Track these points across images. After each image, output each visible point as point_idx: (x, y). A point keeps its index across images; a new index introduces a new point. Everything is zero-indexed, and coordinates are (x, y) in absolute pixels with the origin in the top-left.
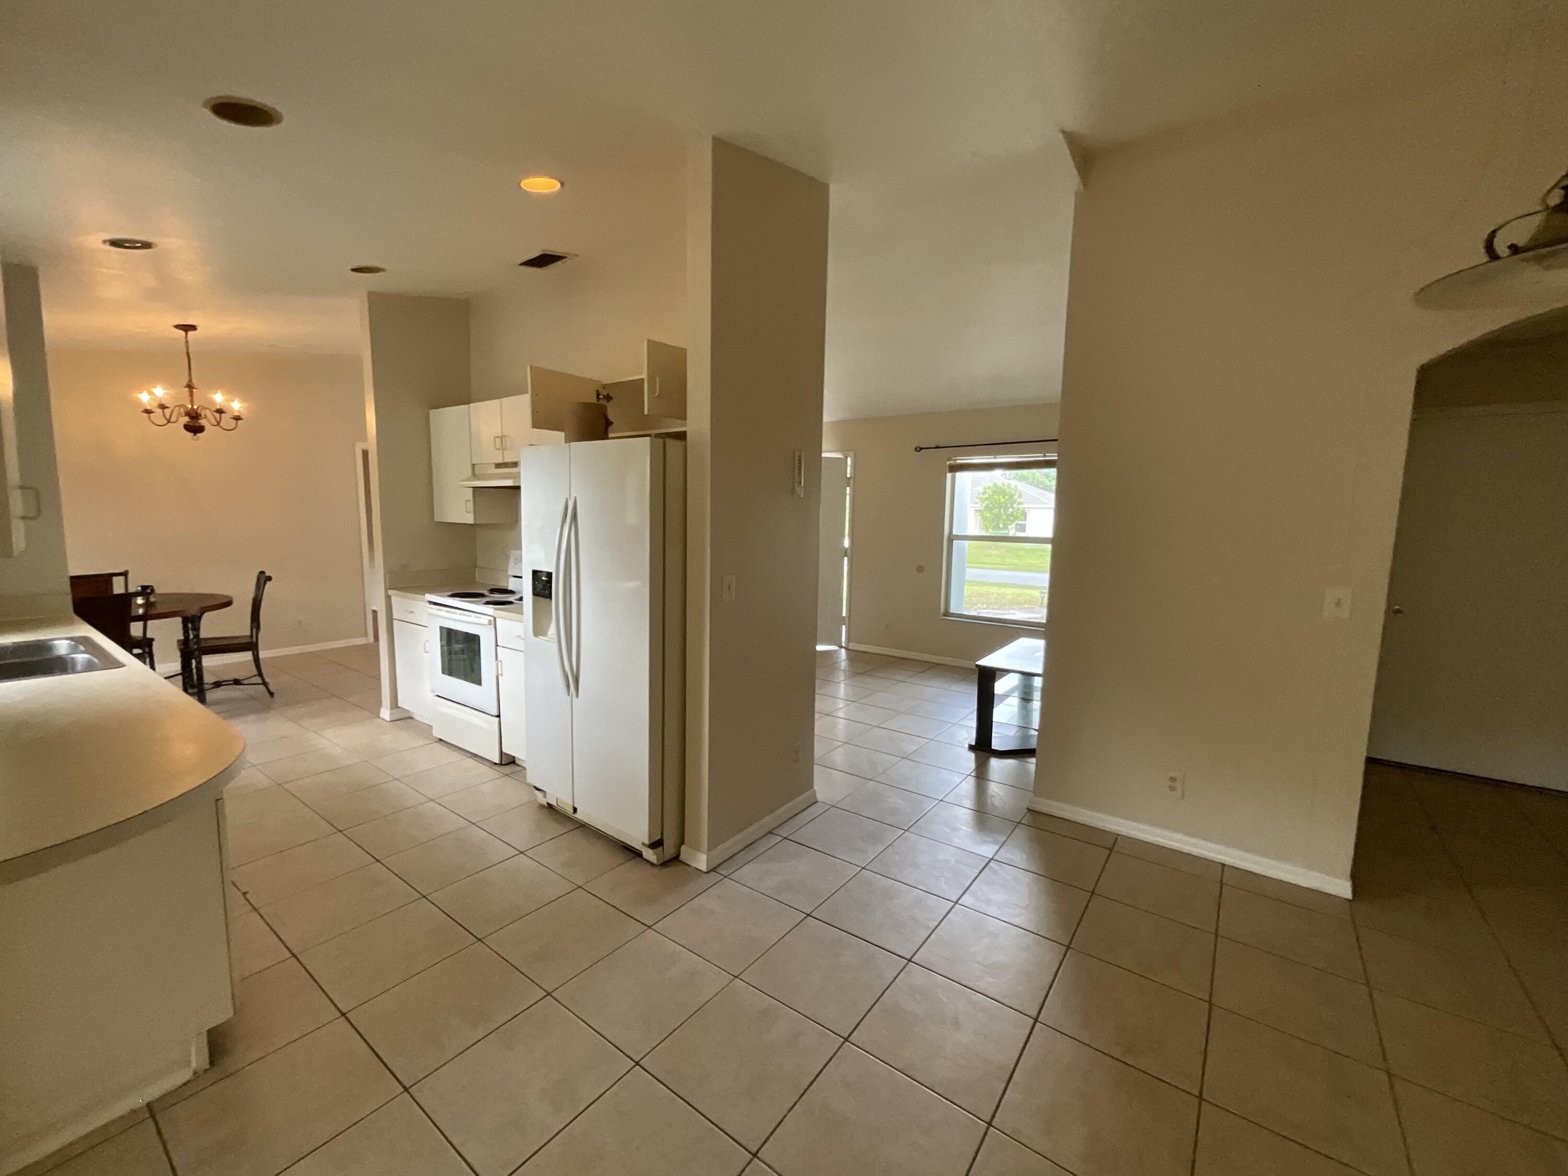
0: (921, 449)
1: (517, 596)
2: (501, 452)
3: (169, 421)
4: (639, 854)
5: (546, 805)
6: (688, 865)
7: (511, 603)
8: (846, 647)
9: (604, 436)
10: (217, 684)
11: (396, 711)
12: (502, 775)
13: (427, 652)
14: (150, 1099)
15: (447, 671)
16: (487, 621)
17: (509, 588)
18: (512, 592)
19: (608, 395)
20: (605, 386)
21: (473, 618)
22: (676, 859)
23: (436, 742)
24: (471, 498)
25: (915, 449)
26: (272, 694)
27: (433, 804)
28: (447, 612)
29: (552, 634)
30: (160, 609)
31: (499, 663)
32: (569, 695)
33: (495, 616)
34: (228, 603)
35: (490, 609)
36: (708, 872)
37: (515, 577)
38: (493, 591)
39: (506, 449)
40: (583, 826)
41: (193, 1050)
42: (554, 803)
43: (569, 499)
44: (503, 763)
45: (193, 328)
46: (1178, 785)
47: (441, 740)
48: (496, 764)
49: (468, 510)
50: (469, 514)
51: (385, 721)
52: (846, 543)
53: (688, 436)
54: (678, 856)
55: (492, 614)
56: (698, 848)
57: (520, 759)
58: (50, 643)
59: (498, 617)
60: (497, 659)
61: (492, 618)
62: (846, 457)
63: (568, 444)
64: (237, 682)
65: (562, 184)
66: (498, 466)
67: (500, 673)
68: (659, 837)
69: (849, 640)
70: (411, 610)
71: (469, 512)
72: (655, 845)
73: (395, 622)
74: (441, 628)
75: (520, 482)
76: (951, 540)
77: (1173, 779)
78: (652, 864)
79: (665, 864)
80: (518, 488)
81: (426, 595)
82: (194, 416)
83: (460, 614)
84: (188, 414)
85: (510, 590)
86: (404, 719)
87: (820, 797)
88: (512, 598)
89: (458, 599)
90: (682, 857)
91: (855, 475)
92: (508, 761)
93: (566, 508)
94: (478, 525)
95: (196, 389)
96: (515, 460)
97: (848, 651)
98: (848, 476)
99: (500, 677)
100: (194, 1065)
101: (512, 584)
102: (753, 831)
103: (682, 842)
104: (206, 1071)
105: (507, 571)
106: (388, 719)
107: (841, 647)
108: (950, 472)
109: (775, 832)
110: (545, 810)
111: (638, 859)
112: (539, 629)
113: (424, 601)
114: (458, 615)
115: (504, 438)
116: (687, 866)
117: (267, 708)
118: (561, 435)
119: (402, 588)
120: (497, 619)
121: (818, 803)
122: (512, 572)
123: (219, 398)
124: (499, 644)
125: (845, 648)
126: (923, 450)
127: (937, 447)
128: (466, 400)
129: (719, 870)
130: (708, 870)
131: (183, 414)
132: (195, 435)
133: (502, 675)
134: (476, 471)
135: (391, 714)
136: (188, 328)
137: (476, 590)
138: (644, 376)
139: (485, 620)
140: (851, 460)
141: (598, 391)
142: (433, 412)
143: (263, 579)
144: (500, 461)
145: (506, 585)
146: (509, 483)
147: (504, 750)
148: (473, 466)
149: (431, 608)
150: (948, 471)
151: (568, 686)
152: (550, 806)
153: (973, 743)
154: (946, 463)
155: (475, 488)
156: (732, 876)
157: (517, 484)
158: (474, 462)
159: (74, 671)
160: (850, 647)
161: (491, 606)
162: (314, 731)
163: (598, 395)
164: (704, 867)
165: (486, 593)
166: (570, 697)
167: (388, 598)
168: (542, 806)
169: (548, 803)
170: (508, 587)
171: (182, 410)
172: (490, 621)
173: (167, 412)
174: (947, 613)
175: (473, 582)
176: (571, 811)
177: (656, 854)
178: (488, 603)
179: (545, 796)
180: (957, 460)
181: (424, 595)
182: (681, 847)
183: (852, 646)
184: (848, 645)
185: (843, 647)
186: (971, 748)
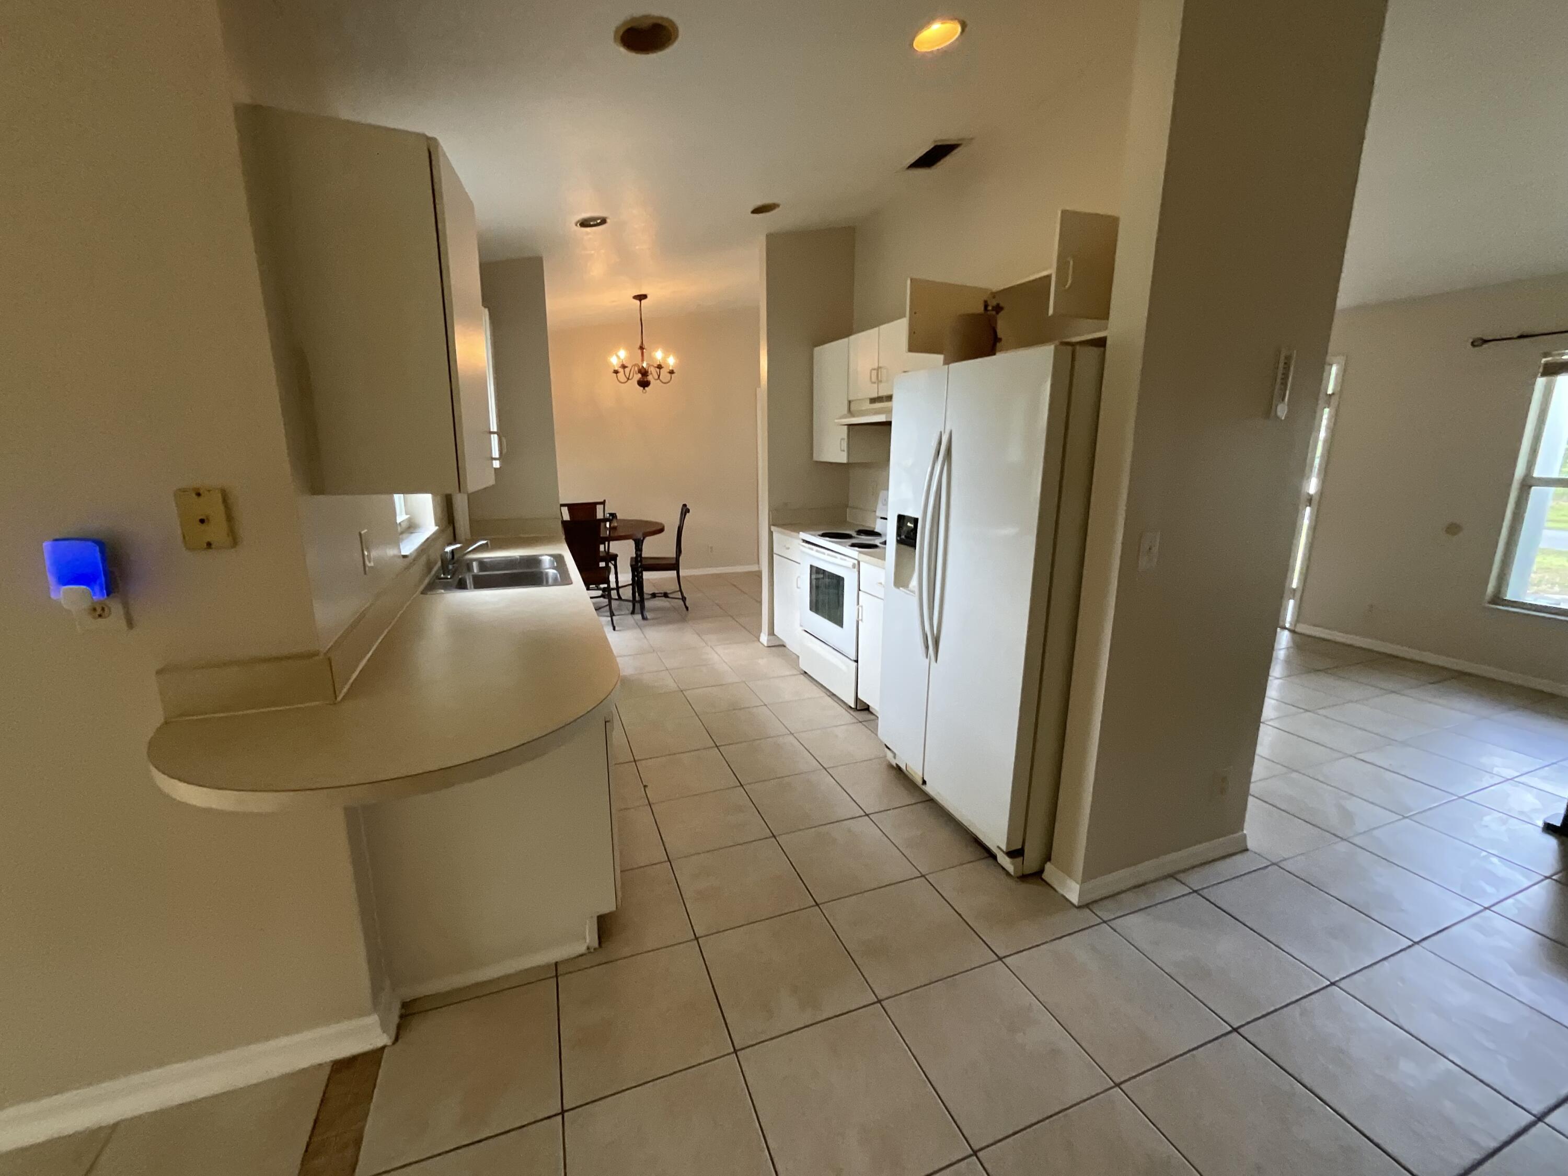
0: (1486, 341)
1: (882, 540)
2: (876, 385)
3: (628, 379)
4: (993, 857)
5: (895, 765)
6: (1052, 888)
7: (875, 546)
8: (1292, 628)
9: (991, 351)
10: (654, 595)
11: (772, 637)
12: (856, 721)
13: (798, 588)
14: (557, 960)
15: (814, 608)
16: (852, 564)
17: (876, 530)
18: (878, 535)
19: (998, 305)
20: (994, 295)
21: (838, 559)
22: (1036, 876)
23: (801, 674)
24: (845, 436)
25: (1473, 344)
26: (687, 608)
27: (791, 738)
28: (817, 551)
29: (914, 587)
30: (621, 532)
31: (860, 609)
32: (927, 657)
33: (860, 560)
34: (661, 530)
35: (854, 552)
36: (1079, 907)
37: (882, 518)
38: (860, 532)
39: (881, 381)
40: (930, 801)
41: (587, 926)
42: (903, 767)
43: (943, 433)
44: (858, 708)
45: (645, 297)
47: (806, 673)
48: (851, 707)
49: (842, 449)
50: (843, 453)
51: (764, 645)
52: (1312, 486)
53: (1109, 342)
54: (1041, 871)
55: (857, 558)
56: (1069, 874)
57: (873, 709)
58: (540, 557)
59: (862, 561)
60: (858, 604)
61: (856, 562)
63: (947, 366)
64: (666, 595)
65: (964, 26)
66: (873, 400)
67: (860, 618)
68: (1020, 847)
69: (1297, 620)
70: (787, 546)
71: (844, 451)
72: (1013, 854)
73: (775, 556)
74: (811, 566)
75: (891, 418)
76: (1527, 484)
78: (1008, 873)
79: (1024, 878)
80: (889, 424)
81: (801, 533)
82: (644, 373)
83: (828, 555)
84: (640, 371)
85: (877, 532)
86: (778, 646)
87: (1250, 845)
88: (877, 541)
89: (828, 539)
90: (1046, 876)
91: (1341, 391)
92: (863, 708)
93: (940, 443)
94: (851, 464)
95: (646, 349)
96: (889, 393)
97: (1296, 635)
98: (1329, 393)
99: (860, 622)
100: (588, 941)
101: (878, 527)
102: (1147, 869)
103: (1048, 858)
104: (595, 949)
105: (875, 511)
106: (766, 645)
107: (1283, 627)
108: (1543, 375)
109: (1179, 876)
110: (894, 772)
111: (991, 861)
112: (900, 580)
113: (799, 539)
114: (826, 555)
115: (880, 370)
116: (1049, 888)
117: (683, 620)
118: (940, 358)
119: (784, 525)
120: (861, 563)
121: (1248, 853)
122: (879, 513)
123: (659, 355)
124: (861, 589)
125: (1289, 630)
126: (1490, 343)
127: (1522, 337)
128: (847, 332)
129: (1095, 908)
130: (1080, 904)
131: (637, 372)
132: (644, 389)
133: (862, 620)
134: (852, 408)
135: (768, 641)
136: (641, 297)
137: (846, 530)
138: (1052, 271)
139: (850, 562)
140: (1338, 369)
141: (986, 302)
142: (817, 349)
143: (685, 510)
144: (875, 395)
145: (873, 526)
146: (881, 418)
147: (860, 696)
148: (850, 402)
149: (803, 546)
150: (1539, 375)
151: (927, 647)
152: (898, 768)
153: (1556, 823)
154: (1538, 362)
155: (850, 426)
156: (1113, 924)
157: (889, 420)
158: (851, 399)
159: (547, 585)
160: (1298, 629)
161: (857, 549)
162: (711, 647)
163: (986, 306)
164: (1074, 898)
165: (854, 534)
166: (928, 660)
167: (771, 534)
168: (891, 766)
169: (897, 765)
170: (875, 528)
171: (636, 369)
172: (854, 566)
173: (627, 370)
174: (1498, 599)
175: (844, 522)
176: (921, 782)
177: (1013, 864)
178: (853, 545)
179: (895, 757)
180: (1559, 355)
181: (799, 533)
182: (1045, 863)
183: (1301, 628)
184: (1295, 625)
185: (1285, 628)
186: (1549, 828)
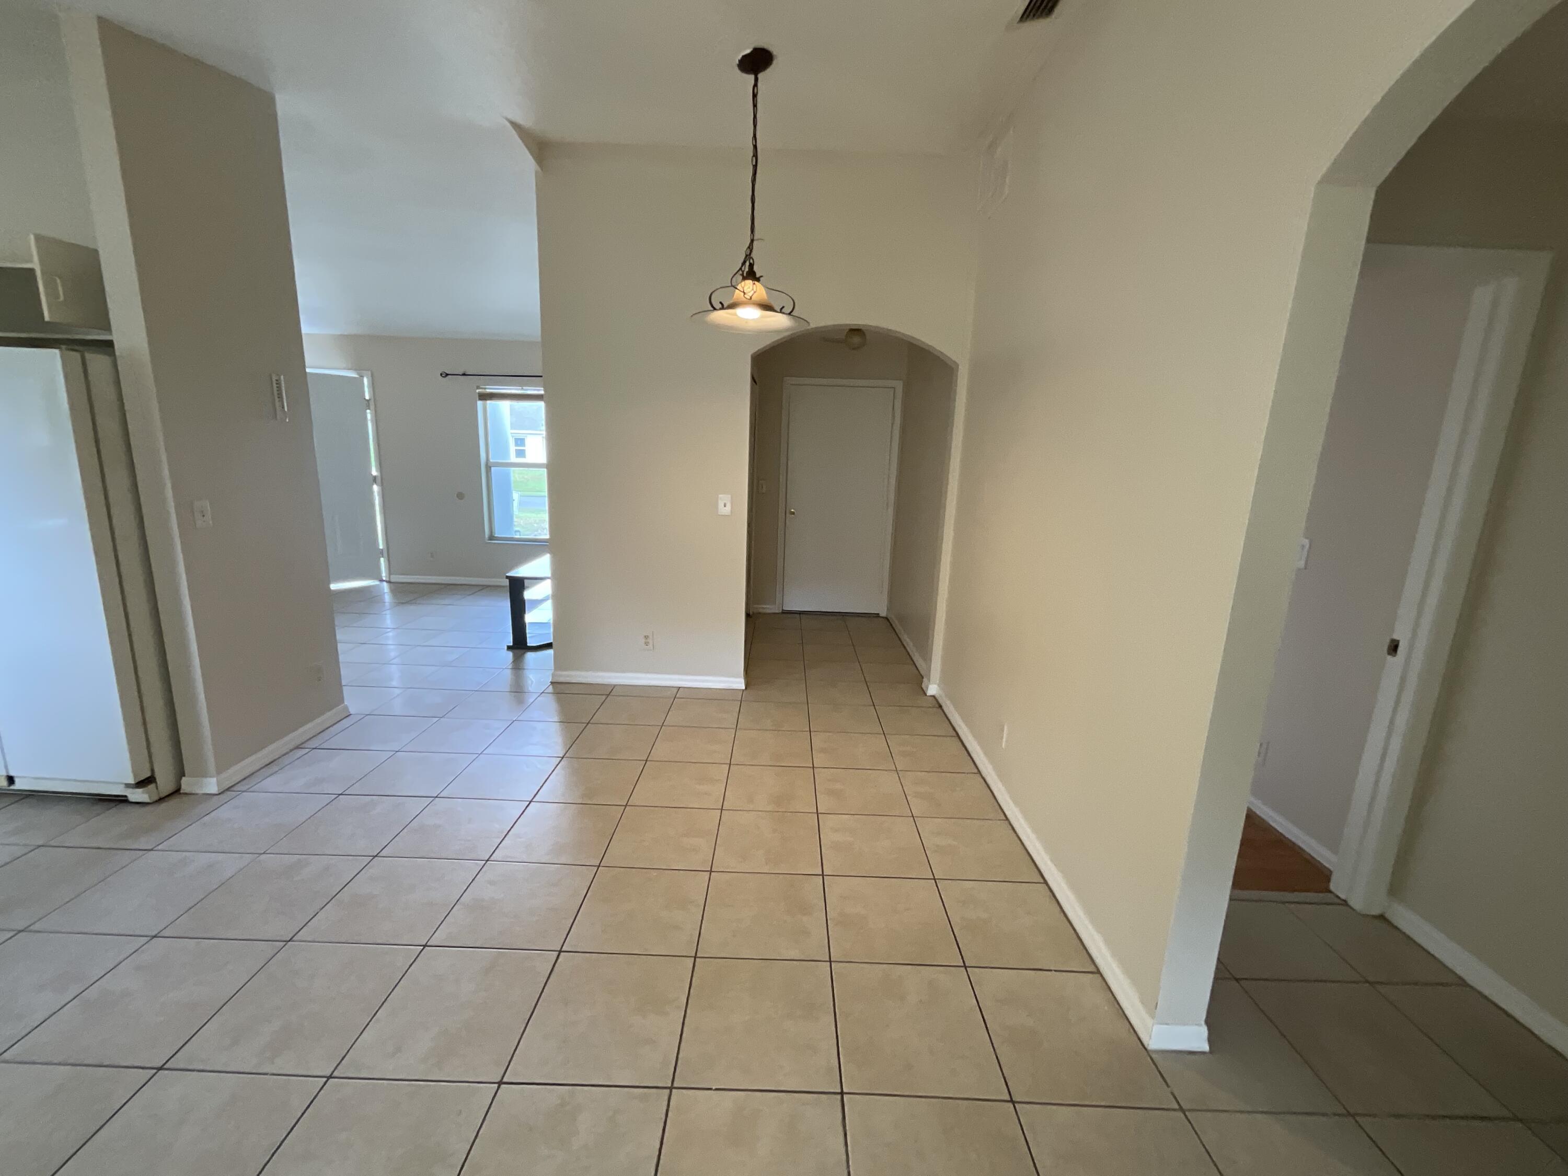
0: (447, 375)
4: (122, 800)
6: (194, 794)
8: (388, 579)
22: (176, 792)
25: (441, 374)
36: (221, 794)
40: (27, 796)
46: (650, 641)
52: (374, 470)
53: (116, 345)
54: (179, 788)
56: (205, 775)
62: (362, 377)
68: (148, 773)
69: (390, 573)
72: (145, 782)
76: (488, 468)
77: (646, 637)
78: (143, 806)
79: (161, 800)
87: (352, 711)
90: (185, 788)
91: (374, 397)
97: (392, 584)
98: (367, 397)
103: (182, 774)
107: (382, 581)
108: (480, 399)
109: (303, 746)
111: (123, 805)
116: (192, 795)
121: (351, 716)
125: (387, 581)
126: (450, 376)
127: (464, 375)
129: (236, 788)
130: (222, 791)
138: (34, 264)
140: (368, 380)
150: (478, 399)
153: (511, 644)
154: (476, 392)
156: (252, 789)
160: (392, 580)
164: (214, 791)
174: (492, 537)
176: (5, 783)
177: (146, 792)
180: (485, 389)
182: (181, 779)
183: (395, 578)
184: (389, 578)
185: (384, 581)
186: (509, 648)
